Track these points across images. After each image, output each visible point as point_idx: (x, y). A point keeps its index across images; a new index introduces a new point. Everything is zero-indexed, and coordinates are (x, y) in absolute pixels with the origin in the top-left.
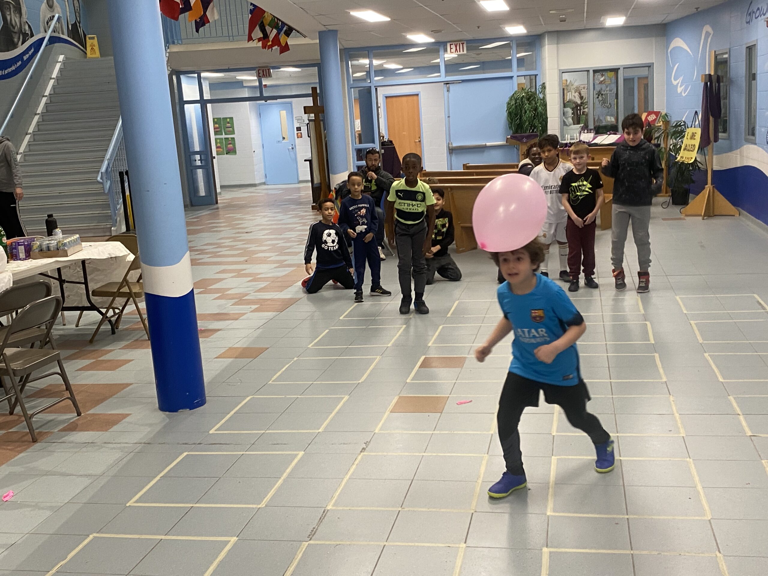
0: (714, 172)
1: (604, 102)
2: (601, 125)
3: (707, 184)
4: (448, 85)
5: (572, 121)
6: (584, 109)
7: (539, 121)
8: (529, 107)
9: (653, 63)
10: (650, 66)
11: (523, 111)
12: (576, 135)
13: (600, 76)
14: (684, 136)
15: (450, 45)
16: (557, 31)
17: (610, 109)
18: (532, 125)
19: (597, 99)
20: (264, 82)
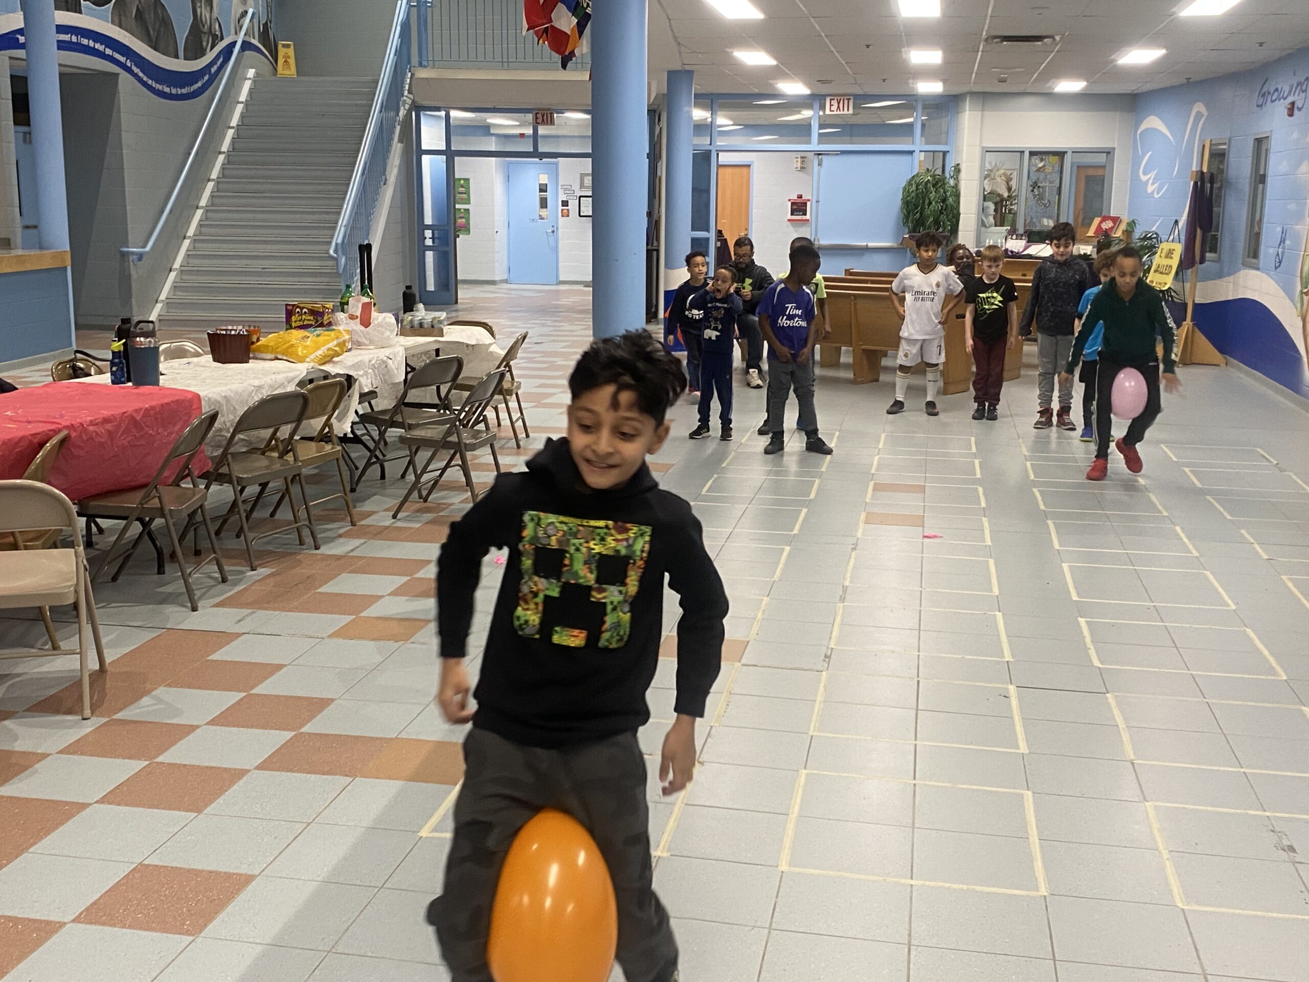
0: (1196, 306)
1: (1040, 197)
2: (1034, 229)
3: (1185, 321)
4: (820, 157)
6: (1011, 205)
7: (947, 217)
8: (935, 197)
9: (1114, 149)
10: (1109, 152)
11: (927, 201)
12: (1000, 242)
13: (1038, 161)
14: (1155, 253)
15: (831, 100)
16: (984, 93)
17: (1048, 209)
18: (937, 223)
19: (1032, 193)
20: (542, 130)
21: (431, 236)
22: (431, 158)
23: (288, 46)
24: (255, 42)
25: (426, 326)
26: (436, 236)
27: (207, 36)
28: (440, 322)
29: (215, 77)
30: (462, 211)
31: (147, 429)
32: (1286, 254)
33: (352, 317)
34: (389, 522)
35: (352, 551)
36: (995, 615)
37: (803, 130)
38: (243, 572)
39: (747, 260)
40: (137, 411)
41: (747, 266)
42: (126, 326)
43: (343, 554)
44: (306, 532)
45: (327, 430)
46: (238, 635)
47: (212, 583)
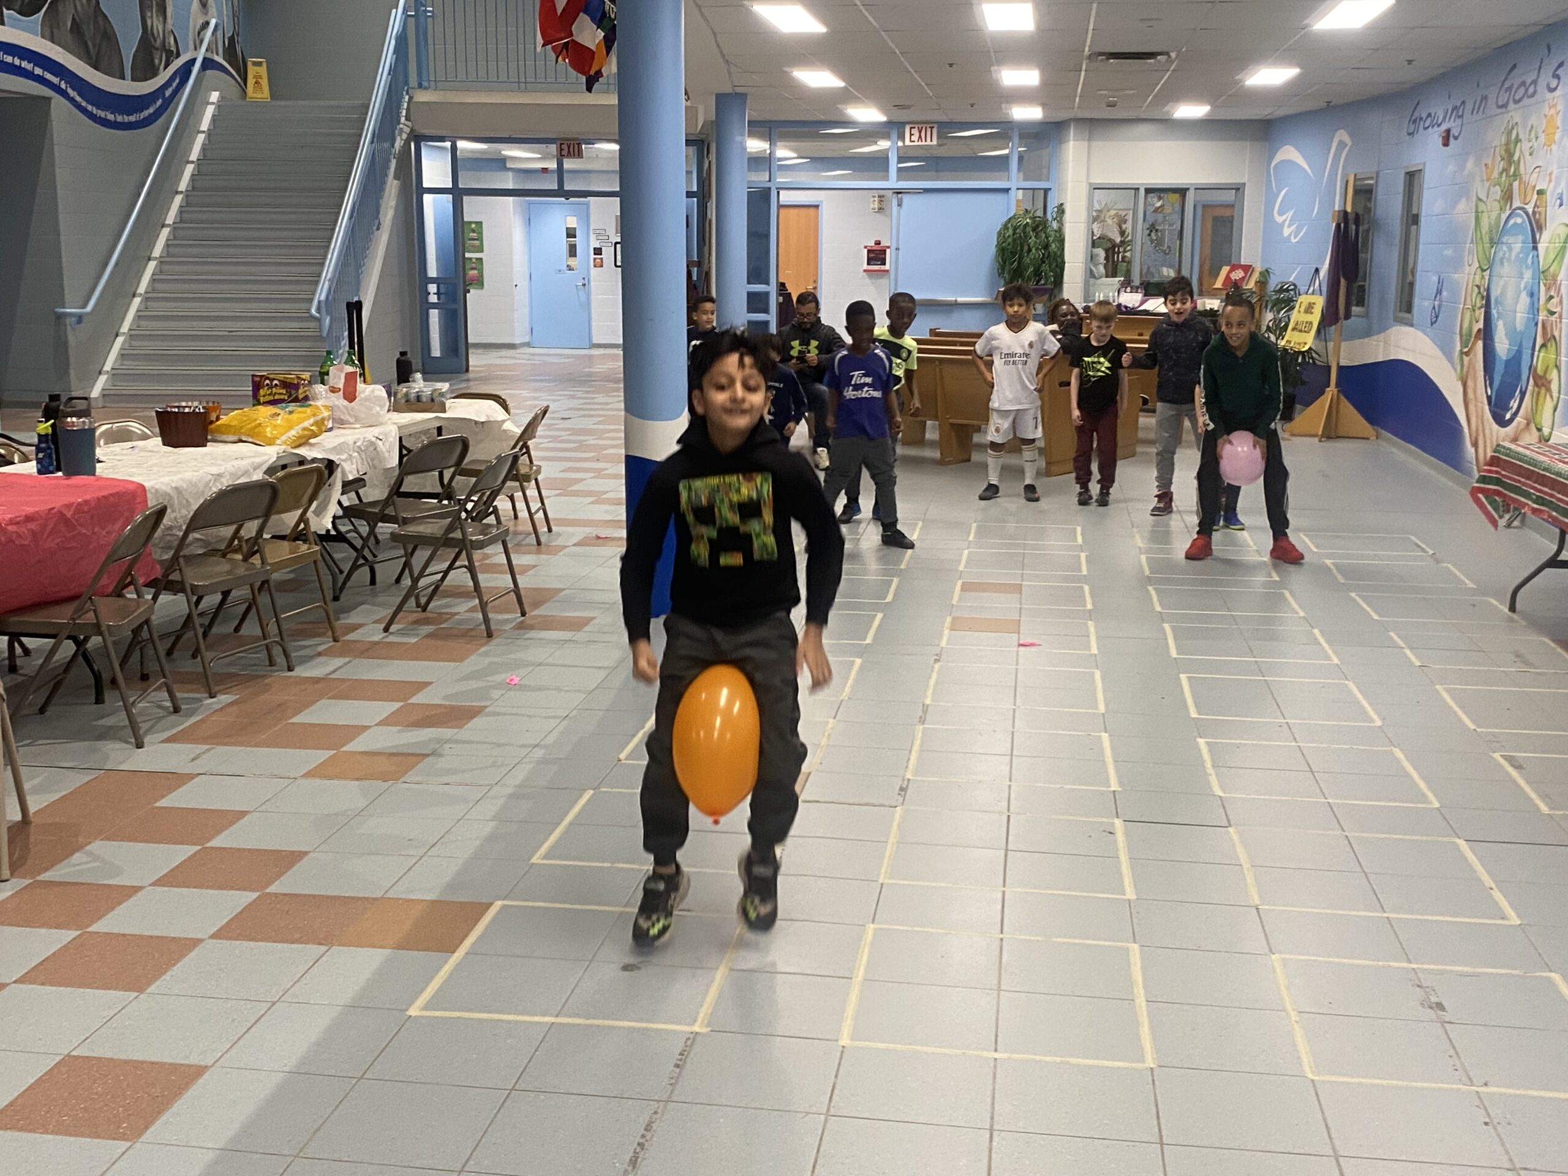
0: (1341, 369)
1: (1159, 242)
2: (1152, 281)
3: (1329, 387)
4: (900, 195)
5: (1104, 272)
6: (1125, 251)
7: (1050, 267)
8: (1036, 242)
9: (1244, 184)
10: (1239, 189)
11: (1026, 248)
12: (1111, 295)
13: (1155, 200)
14: (1293, 308)
15: (911, 128)
16: (1091, 119)
17: (1168, 257)
18: (1037, 273)
19: (1148, 238)
20: (568, 164)
21: (435, 291)
22: (434, 199)
23: (259, 64)
24: (219, 59)
25: (424, 399)
26: (442, 290)
27: (159, 52)
28: (442, 395)
29: (169, 103)
30: (474, 260)
31: (78, 527)
32: (1443, 309)
33: (334, 390)
34: (378, 636)
35: (334, 671)
36: (1100, 737)
37: (877, 164)
38: (200, 700)
39: (812, 319)
40: (68, 506)
41: (813, 325)
42: (54, 404)
43: (322, 676)
44: (277, 651)
45: (302, 526)
46: (191, 777)
47: (161, 713)
